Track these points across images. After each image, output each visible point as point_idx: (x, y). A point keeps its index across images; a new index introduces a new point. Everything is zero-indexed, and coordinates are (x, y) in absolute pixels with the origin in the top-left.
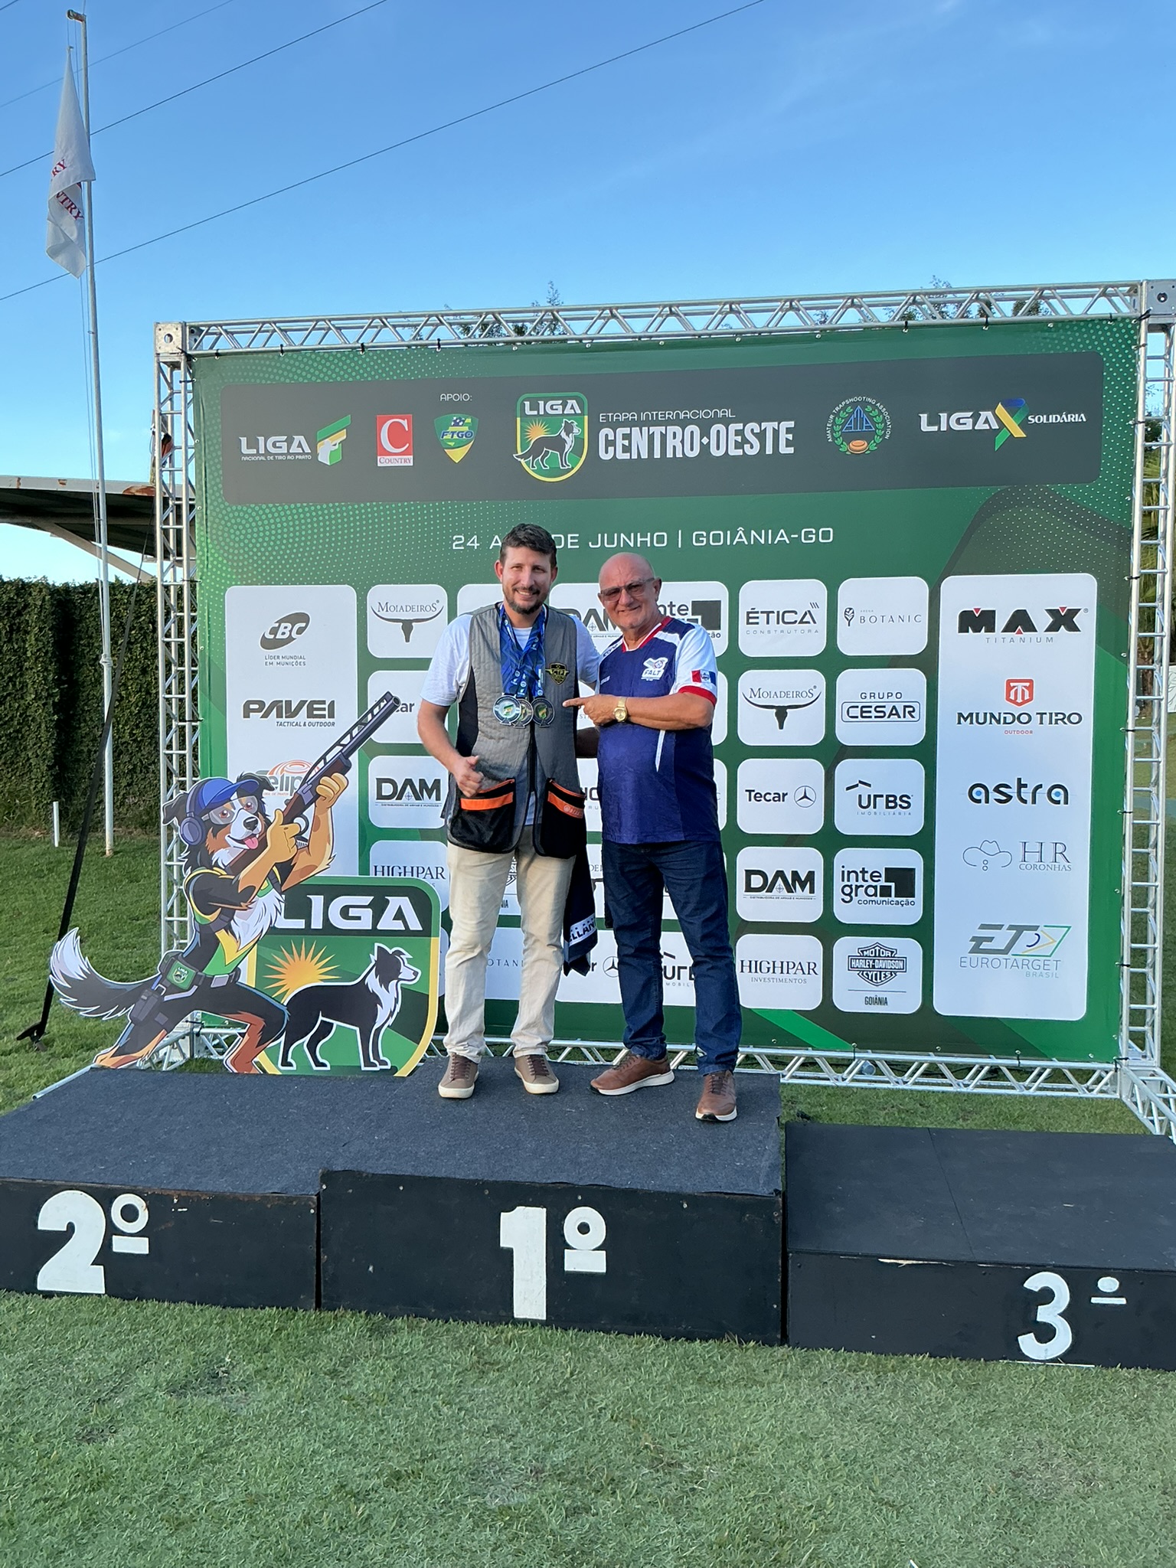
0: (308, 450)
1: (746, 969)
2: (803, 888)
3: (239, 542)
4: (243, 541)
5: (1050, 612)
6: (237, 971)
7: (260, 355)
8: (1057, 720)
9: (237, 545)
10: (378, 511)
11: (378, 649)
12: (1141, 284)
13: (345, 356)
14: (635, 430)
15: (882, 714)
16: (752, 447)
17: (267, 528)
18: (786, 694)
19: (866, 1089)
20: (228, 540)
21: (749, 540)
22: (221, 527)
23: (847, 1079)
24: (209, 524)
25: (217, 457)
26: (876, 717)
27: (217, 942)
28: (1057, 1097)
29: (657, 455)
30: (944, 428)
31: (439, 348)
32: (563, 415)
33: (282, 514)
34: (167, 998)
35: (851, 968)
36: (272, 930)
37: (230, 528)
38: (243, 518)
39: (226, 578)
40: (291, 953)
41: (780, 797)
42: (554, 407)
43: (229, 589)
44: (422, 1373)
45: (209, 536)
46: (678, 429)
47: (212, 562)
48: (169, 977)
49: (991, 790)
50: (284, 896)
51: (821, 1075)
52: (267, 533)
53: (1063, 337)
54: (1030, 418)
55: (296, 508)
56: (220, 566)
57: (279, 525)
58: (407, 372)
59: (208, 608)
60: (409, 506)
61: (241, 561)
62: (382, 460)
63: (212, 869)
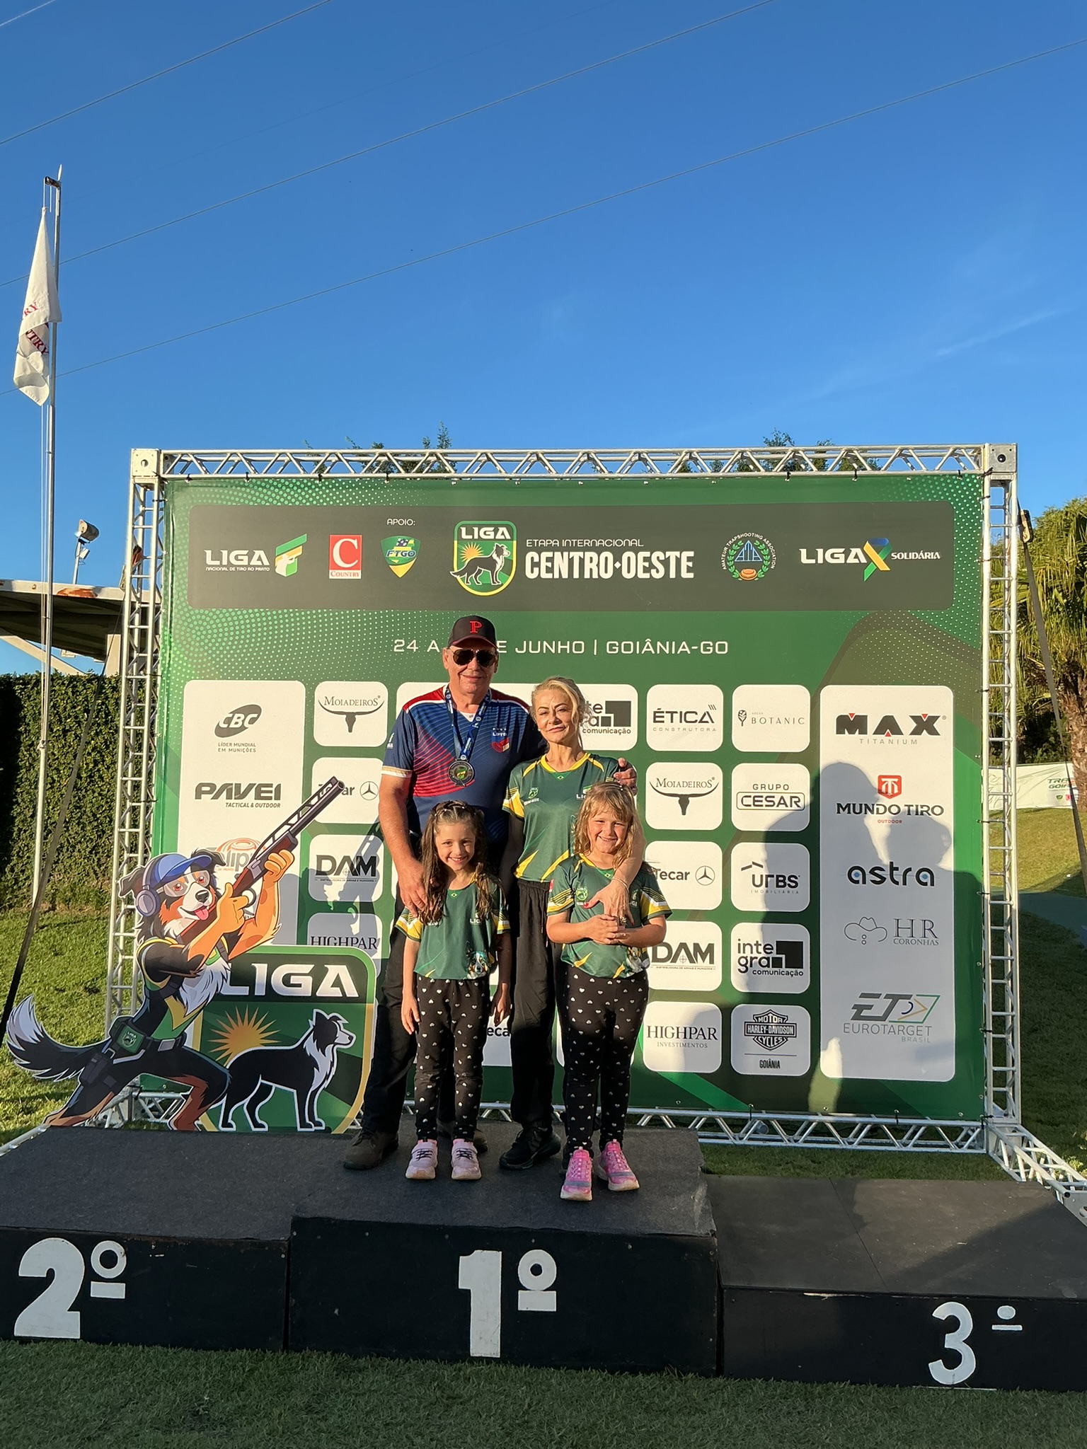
0: (266, 563)
1: (653, 1034)
2: (704, 960)
3: (199, 642)
4: (203, 640)
5: (912, 717)
6: (183, 1036)
7: (227, 480)
8: (922, 812)
9: (197, 644)
10: (328, 617)
11: (322, 739)
13: (303, 483)
14: (558, 554)
15: (772, 804)
16: (658, 571)
17: (226, 629)
18: (688, 784)
19: (762, 1147)
20: (189, 640)
21: (656, 651)
22: (183, 628)
23: (744, 1139)
24: (173, 625)
26: (766, 806)
27: (166, 1008)
28: (933, 1153)
29: (576, 575)
30: (820, 561)
32: (495, 539)
33: (241, 617)
34: (115, 1062)
35: (747, 1033)
36: (218, 996)
37: (192, 629)
38: (204, 621)
39: (186, 673)
40: (235, 1019)
41: (683, 876)
42: (487, 533)
43: (188, 683)
44: (391, 1408)
45: (172, 635)
46: (594, 555)
47: (174, 658)
48: (119, 1042)
49: (867, 872)
50: (230, 964)
51: (720, 1134)
52: (226, 634)
53: (919, 489)
54: (893, 555)
55: (253, 613)
56: (180, 662)
57: (237, 628)
58: (358, 499)
59: (168, 700)
60: (356, 614)
61: (200, 658)
62: (334, 574)
63: (163, 938)
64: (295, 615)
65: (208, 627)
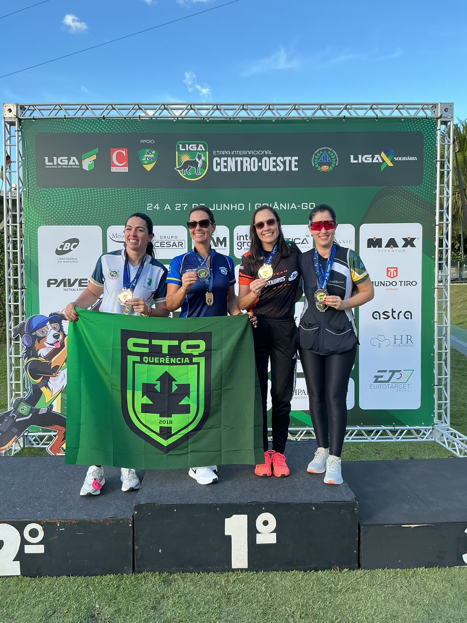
0: (77, 163)
3: (44, 206)
4: (46, 205)
5: (403, 239)
6: (51, 406)
7: (54, 120)
8: (407, 284)
10: (112, 192)
12: (438, 105)
13: (95, 121)
14: (229, 159)
16: (280, 167)
17: (58, 199)
20: (39, 205)
21: (279, 208)
22: (35, 199)
24: (30, 197)
25: (34, 166)
27: (41, 392)
29: (239, 170)
30: (360, 161)
31: (140, 119)
32: (197, 151)
33: (65, 192)
34: (17, 420)
37: (40, 199)
38: (46, 194)
39: (38, 222)
42: (193, 147)
43: (39, 227)
45: (29, 202)
46: (248, 159)
47: (31, 214)
48: (18, 410)
49: (381, 314)
52: (58, 202)
53: (407, 125)
54: (395, 158)
55: (72, 190)
56: (35, 216)
57: (64, 198)
58: (125, 129)
59: (29, 236)
60: (126, 190)
61: (45, 214)
62: (113, 169)
63: (37, 357)
64: (94, 191)
65: (48, 198)
